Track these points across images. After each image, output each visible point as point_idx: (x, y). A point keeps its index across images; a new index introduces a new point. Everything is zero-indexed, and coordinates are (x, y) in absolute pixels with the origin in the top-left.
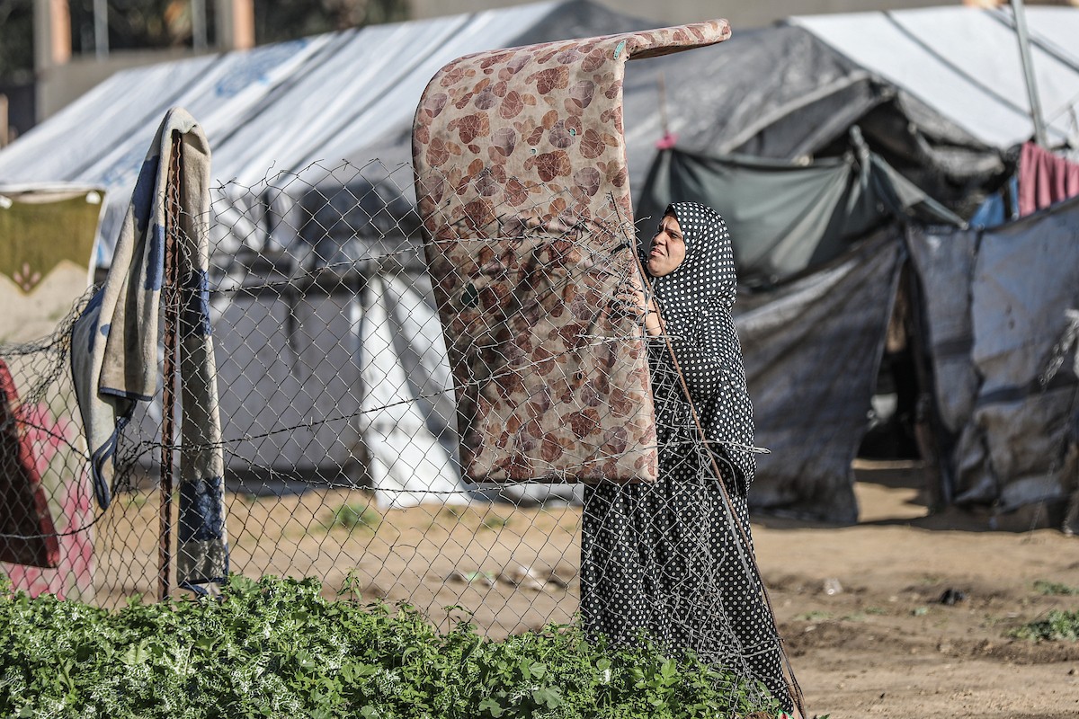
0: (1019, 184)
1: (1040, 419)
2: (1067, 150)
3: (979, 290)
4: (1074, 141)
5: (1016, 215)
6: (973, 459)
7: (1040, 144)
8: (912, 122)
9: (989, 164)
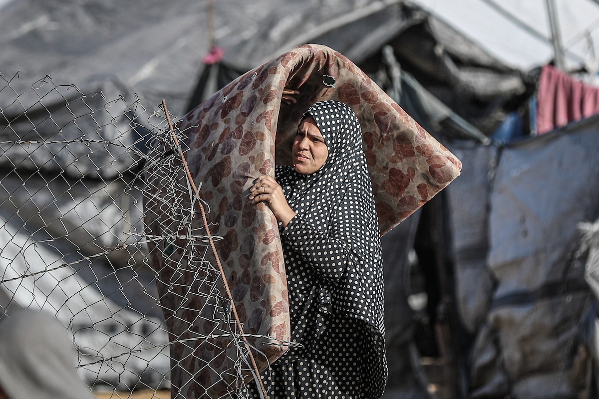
0: (538, 105)
1: (549, 321)
2: (583, 73)
3: (497, 200)
4: (591, 66)
5: (534, 132)
6: (485, 357)
7: (559, 69)
8: (440, 44)
9: (511, 84)
